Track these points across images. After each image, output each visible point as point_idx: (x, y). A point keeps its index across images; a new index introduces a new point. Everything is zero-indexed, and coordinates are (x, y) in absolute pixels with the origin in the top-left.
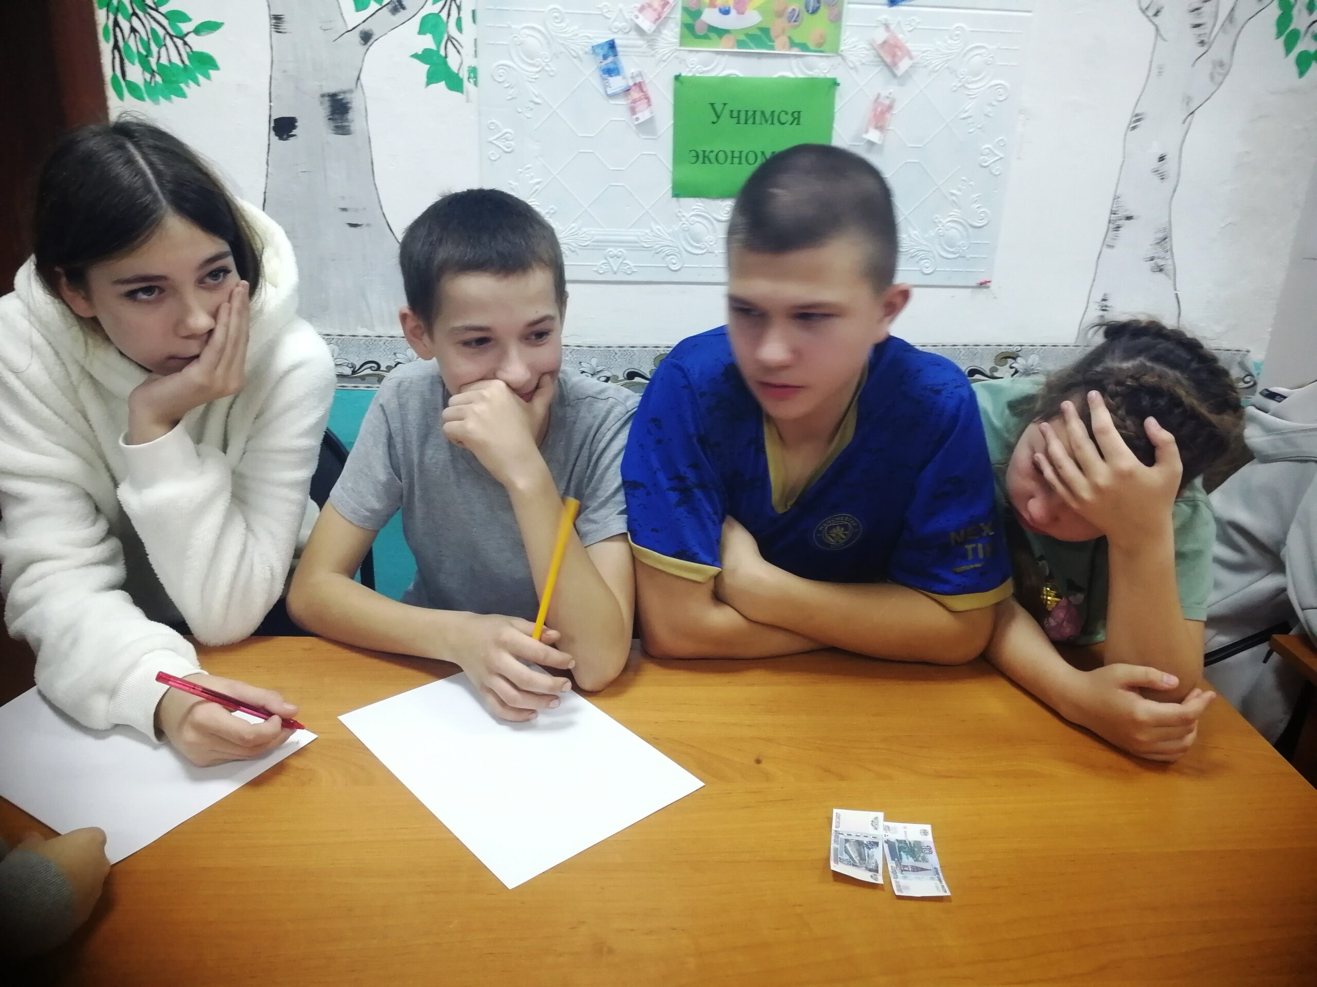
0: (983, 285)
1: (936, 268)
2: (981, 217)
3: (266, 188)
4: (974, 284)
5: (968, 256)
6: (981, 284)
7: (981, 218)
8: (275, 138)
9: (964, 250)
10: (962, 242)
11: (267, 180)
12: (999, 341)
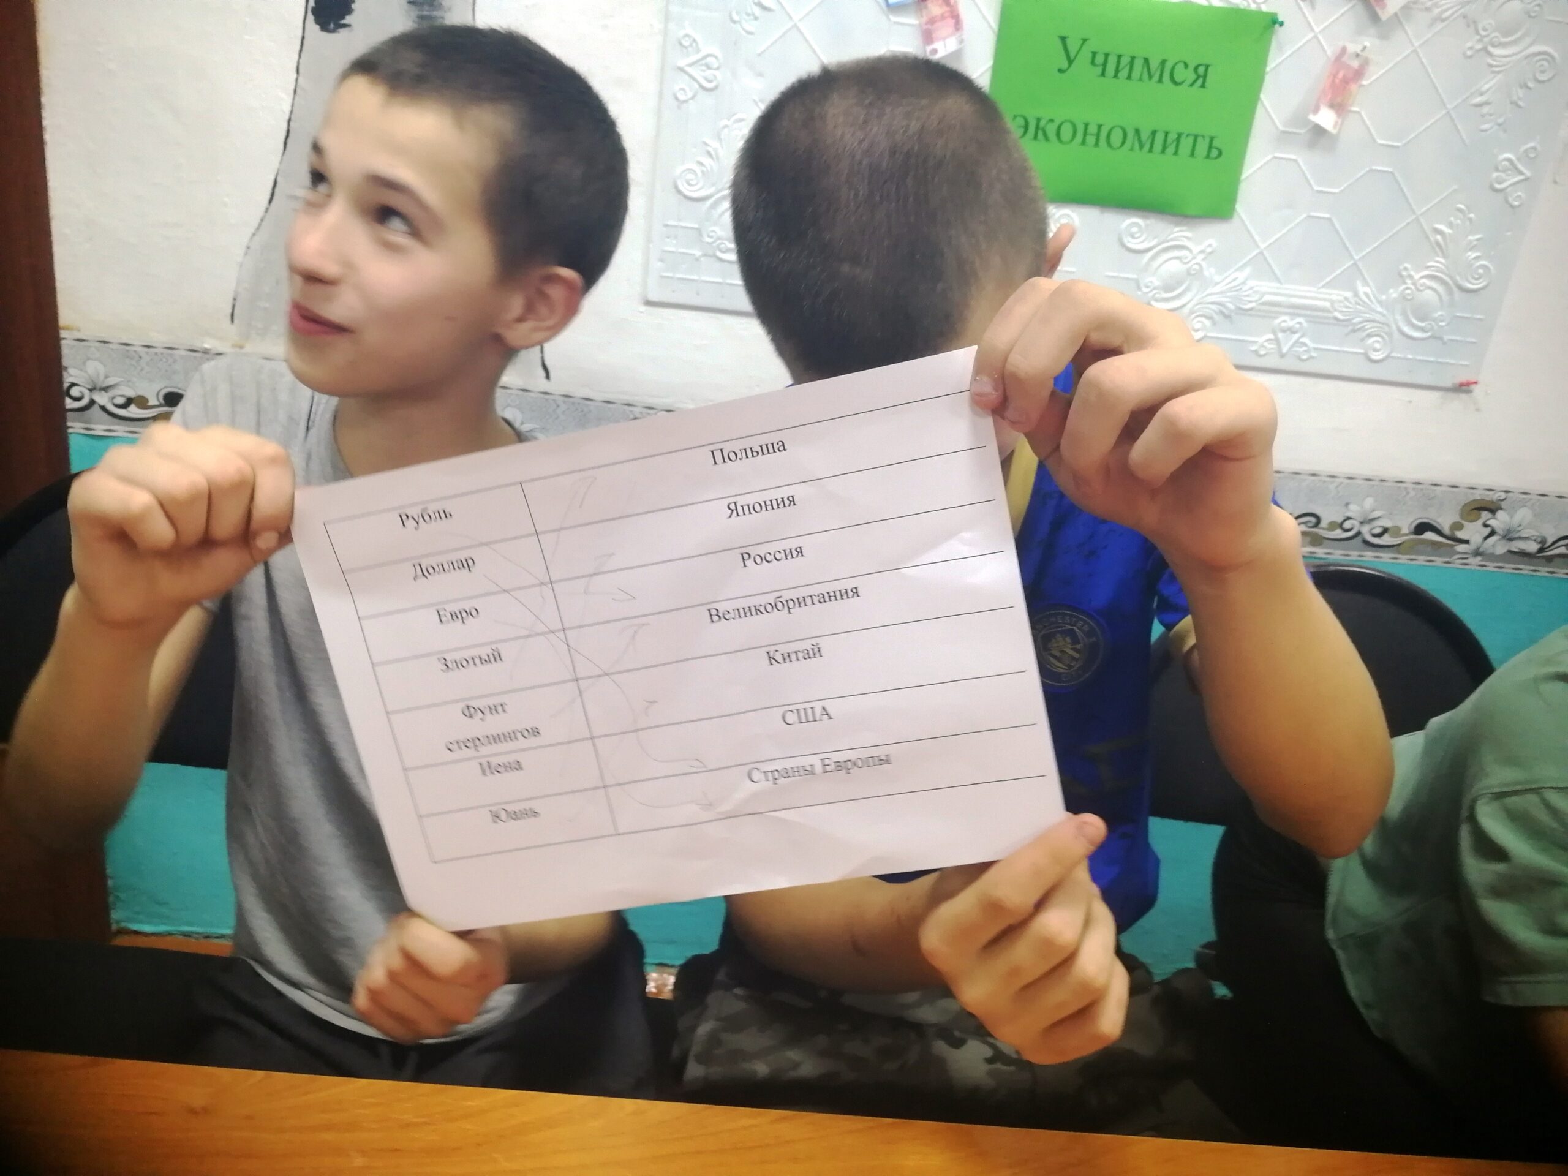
0: (1464, 387)
1: (1391, 352)
2: (1478, 274)
3: (291, 112)
4: (1448, 383)
5: (1446, 338)
6: (1462, 385)
7: (1476, 276)
8: (313, 27)
9: (1442, 327)
10: (1439, 313)
11: (294, 99)
12: (1473, 482)
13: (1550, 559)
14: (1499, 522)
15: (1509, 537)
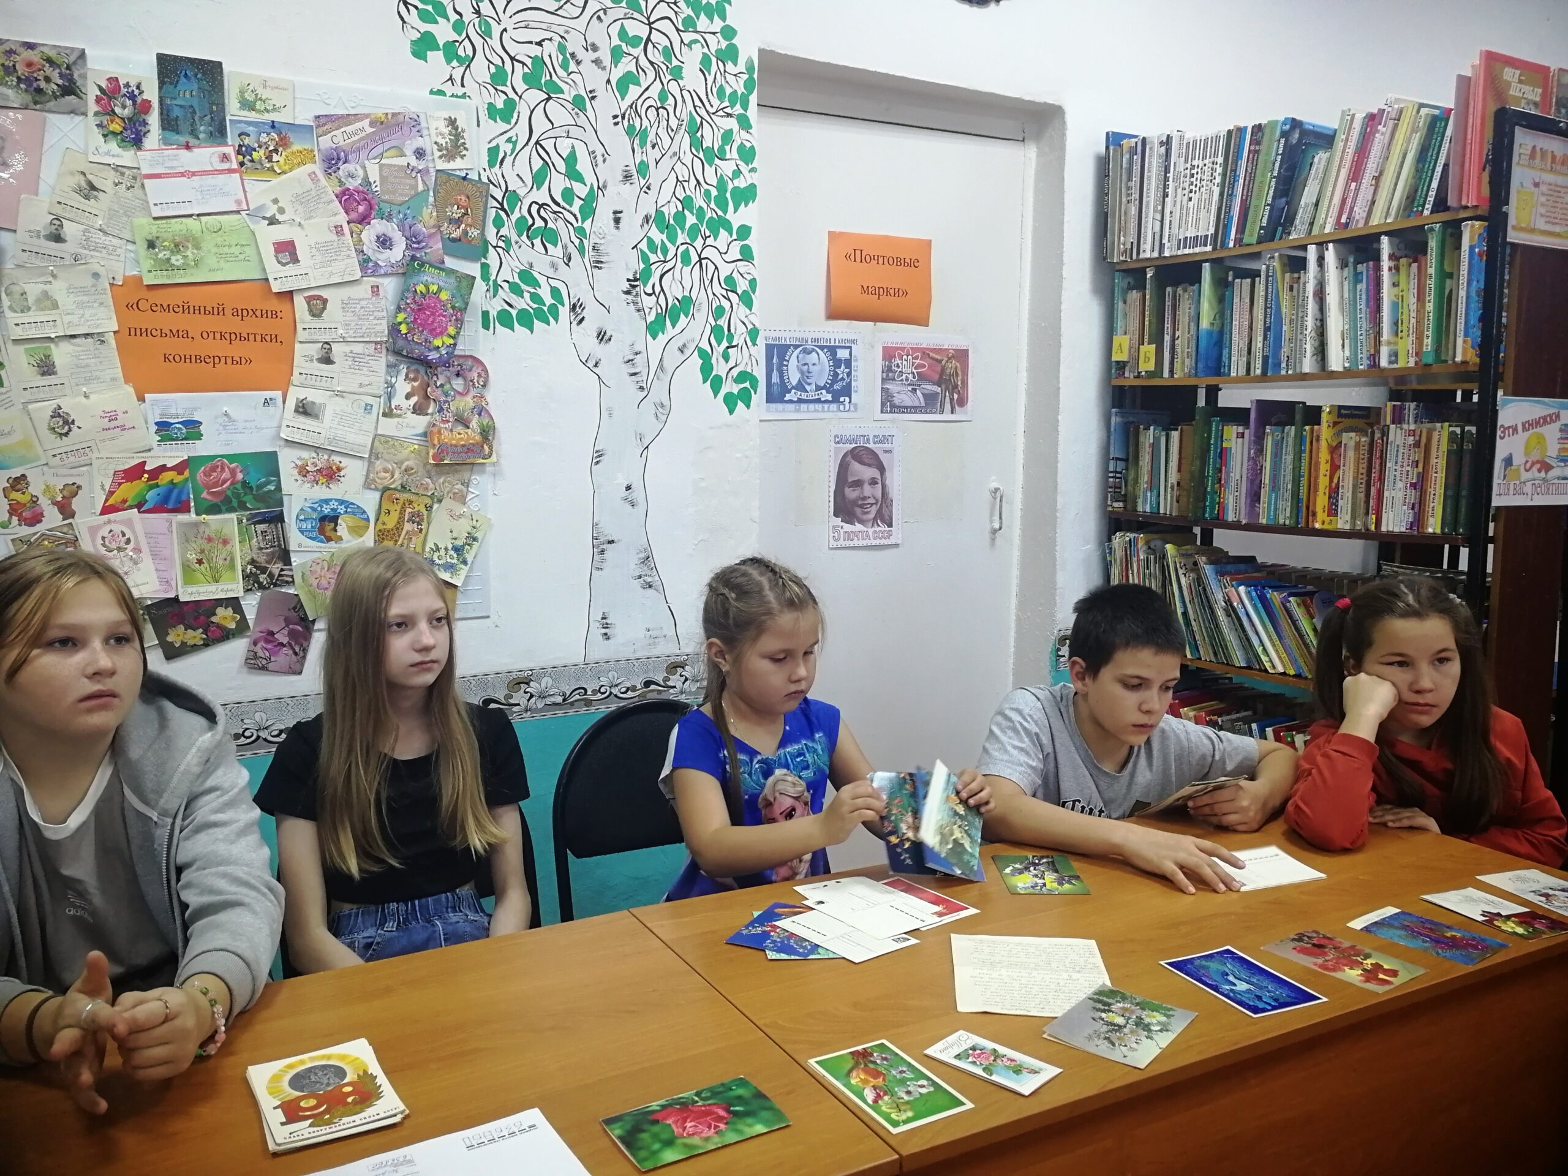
12: (509, 668)
13: (572, 704)
14: (534, 687)
15: (542, 696)
